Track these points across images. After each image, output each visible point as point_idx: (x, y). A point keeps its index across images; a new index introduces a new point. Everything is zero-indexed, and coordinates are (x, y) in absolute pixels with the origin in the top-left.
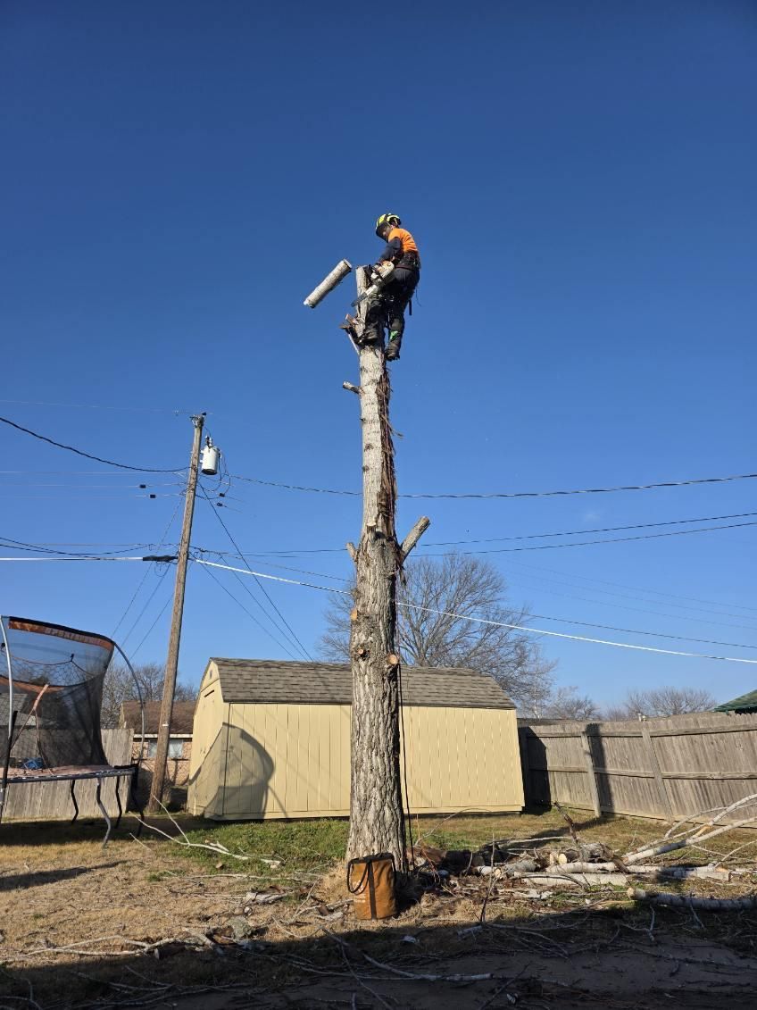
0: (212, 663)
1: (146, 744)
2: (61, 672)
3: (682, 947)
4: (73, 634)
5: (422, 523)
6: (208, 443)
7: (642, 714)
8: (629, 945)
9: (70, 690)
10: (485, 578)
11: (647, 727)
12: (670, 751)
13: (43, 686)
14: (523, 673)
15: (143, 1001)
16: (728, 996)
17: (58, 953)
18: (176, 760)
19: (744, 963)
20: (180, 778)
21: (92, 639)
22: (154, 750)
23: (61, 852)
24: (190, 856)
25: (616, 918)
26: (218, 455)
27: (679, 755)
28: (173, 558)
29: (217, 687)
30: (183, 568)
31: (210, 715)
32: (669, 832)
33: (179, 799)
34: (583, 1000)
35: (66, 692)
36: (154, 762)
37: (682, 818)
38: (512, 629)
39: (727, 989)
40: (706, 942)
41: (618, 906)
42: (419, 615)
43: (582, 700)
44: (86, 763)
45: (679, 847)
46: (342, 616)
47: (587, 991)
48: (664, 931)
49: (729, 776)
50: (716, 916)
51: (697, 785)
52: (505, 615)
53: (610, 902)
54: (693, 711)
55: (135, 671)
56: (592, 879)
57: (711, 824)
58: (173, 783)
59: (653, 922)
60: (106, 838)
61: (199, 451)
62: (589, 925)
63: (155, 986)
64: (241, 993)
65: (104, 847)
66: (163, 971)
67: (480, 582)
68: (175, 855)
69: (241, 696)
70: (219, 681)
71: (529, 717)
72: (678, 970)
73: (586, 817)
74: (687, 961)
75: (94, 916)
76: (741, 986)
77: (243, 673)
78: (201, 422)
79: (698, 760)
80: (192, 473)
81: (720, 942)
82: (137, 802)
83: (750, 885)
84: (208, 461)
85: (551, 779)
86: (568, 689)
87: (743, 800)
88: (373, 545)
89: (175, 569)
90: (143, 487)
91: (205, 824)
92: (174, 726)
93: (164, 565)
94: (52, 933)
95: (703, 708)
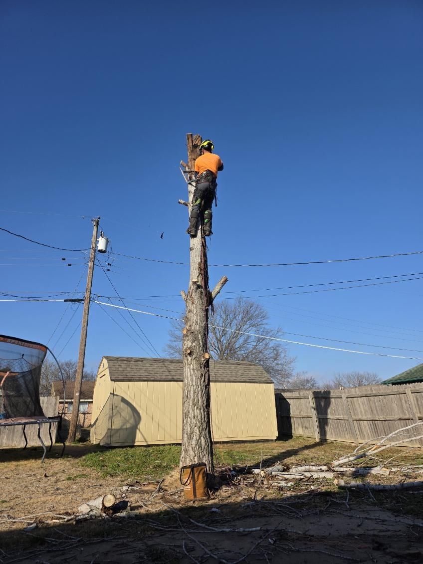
0: (104, 359)
1: (66, 405)
2: (17, 364)
3: (364, 511)
4: (23, 343)
5: (223, 280)
6: (101, 235)
7: (342, 386)
8: (335, 510)
9: (21, 375)
10: (257, 312)
11: (345, 392)
12: (357, 406)
13: (6, 372)
14: (277, 364)
15: (64, 548)
16: (389, 537)
17: (15, 522)
18: (84, 414)
19: (398, 519)
20: (87, 424)
21: (34, 345)
22: (71, 408)
23: (17, 465)
24: (91, 466)
25: (328, 496)
26: (107, 242)
27: (362, 408)
28: (81, 300)
29: (107, 372)
30: (87, 306)
31: (103, 388)
32: (356, 449)
33: (86, 435)
34: (310, 541)
35: (19, 376)
36: (71, 415)
37: (364, 442)
38: (272, 340)
39: (389, 533)
40: (376, 508)
41: (329, 490)
42: (221, 333)
43: (309, 379)
44: (32, 415)
45: (362, 457)
46: (178, 333)
47: (313, 536)
48: (355, 503)
49: (388, 419)
50: (382, 494)
51: (371, 423)
52: (268, 333)
53: (325, 488)
54: (368, 385)
55: (60, 364)
56: (315, 475)
57: (379, 444)
58: (83, 427)
59: (348, 498)
60: (43, 457)
61: (96, 239)
62: (313, 500)
63: (71, 539)
64: (120, 541)
65: (42, 462)
66: (76, 531)
67: (255, 314)
68: (83, 466)
69: (121, 377)
70: (108, 369)
71: (281, 388)
72: (361, 524)
73: (311, 442)
74: (366, 518)
75: (36, 501)
76: (396, 531)
77: (122, 364)
78: (98, 223)
79: (372, 411)
80: (92, 252)
81: (384, 508)
82: (61, 437)
83: (399, 477)
84: (101, 245)
85: (292, 421)
86: (302, 372)
87: (397, 432)
88: (196, 292)
89: (84, 306)
90: (64, 259)
91: (101, 449)
92: (82, 395)
93: (76, 304)
94: (12, 511)
95: (374, 383)
